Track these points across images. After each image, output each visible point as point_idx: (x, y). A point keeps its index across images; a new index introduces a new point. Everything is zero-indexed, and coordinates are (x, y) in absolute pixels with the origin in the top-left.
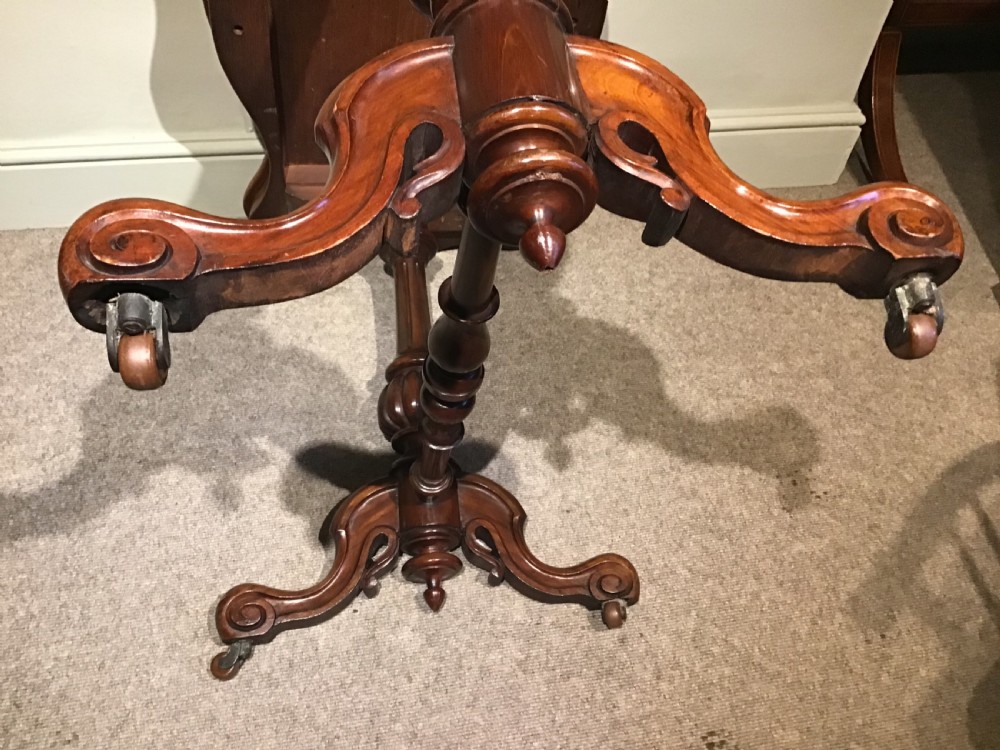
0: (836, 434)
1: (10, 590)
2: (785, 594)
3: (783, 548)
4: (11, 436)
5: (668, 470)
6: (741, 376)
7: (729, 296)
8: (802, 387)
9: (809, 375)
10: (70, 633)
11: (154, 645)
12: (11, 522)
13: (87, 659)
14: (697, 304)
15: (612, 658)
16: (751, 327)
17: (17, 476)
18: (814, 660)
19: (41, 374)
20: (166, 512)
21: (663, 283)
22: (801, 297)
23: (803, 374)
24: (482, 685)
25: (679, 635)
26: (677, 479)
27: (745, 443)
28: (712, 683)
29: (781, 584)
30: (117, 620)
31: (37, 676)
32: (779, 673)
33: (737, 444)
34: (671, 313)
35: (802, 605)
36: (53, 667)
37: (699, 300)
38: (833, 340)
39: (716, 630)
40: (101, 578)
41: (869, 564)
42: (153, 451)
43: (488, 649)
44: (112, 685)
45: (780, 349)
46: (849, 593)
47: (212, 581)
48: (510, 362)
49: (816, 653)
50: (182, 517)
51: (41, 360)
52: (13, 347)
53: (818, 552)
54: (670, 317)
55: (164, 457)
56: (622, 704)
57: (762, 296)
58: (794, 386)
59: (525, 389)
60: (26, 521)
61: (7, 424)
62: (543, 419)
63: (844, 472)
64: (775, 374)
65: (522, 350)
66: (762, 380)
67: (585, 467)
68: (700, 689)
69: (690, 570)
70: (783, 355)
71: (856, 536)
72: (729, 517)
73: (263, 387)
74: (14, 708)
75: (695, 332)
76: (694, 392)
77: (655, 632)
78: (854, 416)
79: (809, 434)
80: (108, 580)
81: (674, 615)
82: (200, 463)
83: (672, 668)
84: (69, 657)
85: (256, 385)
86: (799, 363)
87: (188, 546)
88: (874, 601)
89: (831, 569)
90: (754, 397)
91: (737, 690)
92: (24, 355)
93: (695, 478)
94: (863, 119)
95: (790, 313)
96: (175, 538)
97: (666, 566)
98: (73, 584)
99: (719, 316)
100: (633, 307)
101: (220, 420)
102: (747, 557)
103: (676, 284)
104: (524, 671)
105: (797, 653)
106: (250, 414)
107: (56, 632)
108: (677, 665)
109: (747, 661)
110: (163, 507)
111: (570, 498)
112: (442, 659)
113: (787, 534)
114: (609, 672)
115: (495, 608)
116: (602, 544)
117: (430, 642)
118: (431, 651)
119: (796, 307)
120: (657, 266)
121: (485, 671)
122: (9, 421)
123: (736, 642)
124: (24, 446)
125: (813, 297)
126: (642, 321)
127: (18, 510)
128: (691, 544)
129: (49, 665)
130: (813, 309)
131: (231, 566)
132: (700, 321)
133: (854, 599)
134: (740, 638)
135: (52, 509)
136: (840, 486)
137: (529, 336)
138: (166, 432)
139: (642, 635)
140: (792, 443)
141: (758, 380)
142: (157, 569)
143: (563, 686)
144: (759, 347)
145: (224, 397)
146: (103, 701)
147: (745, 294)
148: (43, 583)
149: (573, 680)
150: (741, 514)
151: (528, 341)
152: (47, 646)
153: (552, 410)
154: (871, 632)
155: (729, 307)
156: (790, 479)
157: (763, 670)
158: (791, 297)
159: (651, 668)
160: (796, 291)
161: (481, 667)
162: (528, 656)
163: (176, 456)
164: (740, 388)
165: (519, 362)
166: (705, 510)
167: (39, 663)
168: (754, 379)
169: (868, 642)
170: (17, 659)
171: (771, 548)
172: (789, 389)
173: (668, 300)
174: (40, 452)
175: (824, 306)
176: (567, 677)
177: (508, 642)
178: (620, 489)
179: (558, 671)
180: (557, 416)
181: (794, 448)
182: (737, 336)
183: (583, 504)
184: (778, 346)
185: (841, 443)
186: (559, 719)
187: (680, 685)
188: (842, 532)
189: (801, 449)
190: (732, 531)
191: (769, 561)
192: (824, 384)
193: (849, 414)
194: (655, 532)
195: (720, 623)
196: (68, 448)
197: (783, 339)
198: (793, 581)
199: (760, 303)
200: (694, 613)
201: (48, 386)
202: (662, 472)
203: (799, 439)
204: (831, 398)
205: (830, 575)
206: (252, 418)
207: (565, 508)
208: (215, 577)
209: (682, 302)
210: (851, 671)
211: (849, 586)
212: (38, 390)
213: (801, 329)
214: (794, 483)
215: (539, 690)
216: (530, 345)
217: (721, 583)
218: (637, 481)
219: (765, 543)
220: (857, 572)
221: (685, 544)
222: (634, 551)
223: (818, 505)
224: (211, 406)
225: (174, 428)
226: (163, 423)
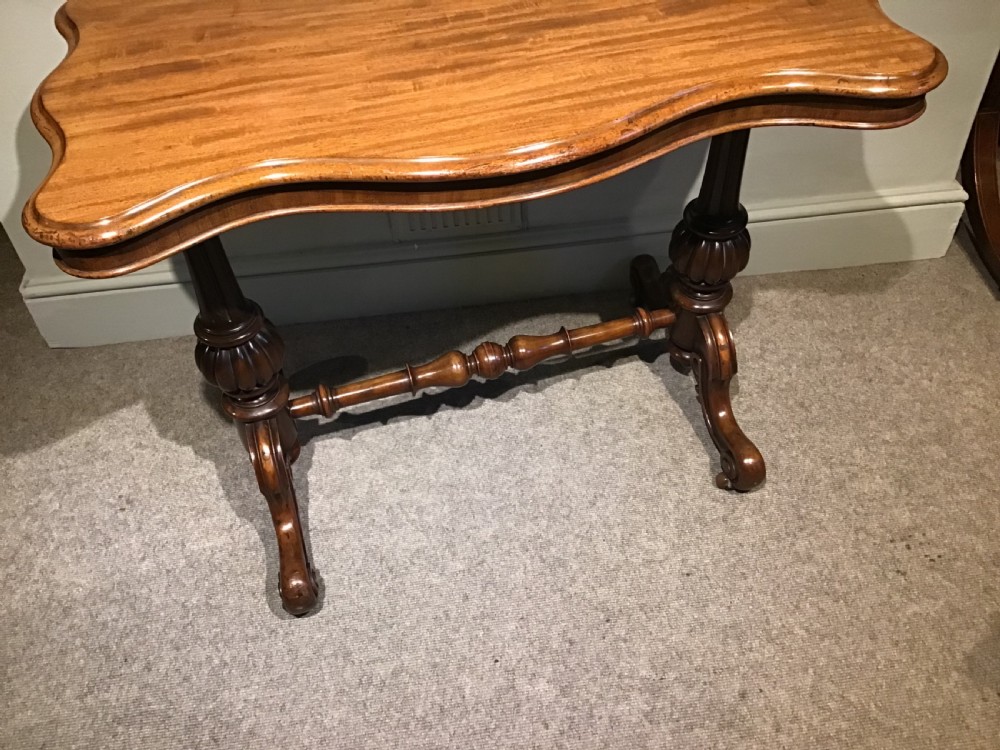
0: (950, 499)
1: (207, 641)
2: (900, 653)
3: (898, 609)
4: (205, 510)
5: (784, 536)
6: (853, 445)
7: (840, 369)
8: (915, 454)
9: (921, 442)
10: (257, 680)
11: (326, 691)
12: (207, 584)
13: (271, 701)
14: (808, 378)
15: (733, 712)
16: (863, 397)
17: (211, 544)
18: (930, 717)
19: (228, 457)
20: (334, 574)
21: (775, 358)
22: (912, 367)
23: (915, 441)
24: (612, 733)
25: (797, 691)
26: (793, 544)
27: (859, 509)
28: (830, 736)
29: (896, 644)
30: (294, 668)
31: (230, 715)
32: (895, 728)
33: (850, 510)
34: (783, 386)
35: (918, 664)
36: (243, 708)
37: (810, 374)
38: (945, 408)
39: (833, 687)
40: (281, 632)
41: (984, 625)
42: (321, 521)
43: (617, 701)
44: (293, 724)
45: (892, 418)
46: (964, 653)
47: (373, 634)
48: (629, 436)
49: (932, 709)
50: (347, 578)
51: (228, 444)
52: (204, 433)
53: (932, 614)
54: (782, 390)
55: (330, 526)
57: (873, 367)
58: (906, 453)
59: (644, 461)
60: (218, 582)
61: (201, 499)
62: (662, 488)
63: (958, 537)
64: (888, 442)
65: (641, 424)
66: (875, 449)
67: (703, 532)
68: (818, 741)
69: (807, 630)
70: (895, 424)
71: (970, 598)
72: (844, 580)
73: (411, 463)
74: (212, 743)
75: (807, 404)
76: (808, 461)
77: (774, 688)
78: (968, 482)
79: (923, 500)
80: (287, 634)
81: (792, 672)
82: (360, 530)
83: (791, 722)
84: (256, 700)
85: (405, 461)
86: (911, 431)
87: (352, 603)
88: (990, 661)
89: (946, 629)
90: (867, 466)
91: (854, 743)
92: (214, 441)
93: (811, 543)
94: (965, 196)
95: (902, 383)
96: (341, 597)
97: (783, 626)
98: (257, 637)
99: (831, 387)
101: (376, 493)
102: (863, 618)
103: (787, 359)
104: (651, 722)
105: (913, 709)
106: (400, 487)
107: (246, 678)
108: (796, 719)
109: (864, 716)
110: (330, 569)
111: (690, 562)
112: (575, 708)
113: (901, 597)
114: (731, 724)
115: (622, 664)
116: (722, 605)
117: (564, 692)
118: (565, 701)
119: (907, 377)
120: (768, 341)
121: (614, 721)
122: (202, 497)
123: (853, 698)
124: (215, 518)
125: (924, 367)
126: (755, 395)
127: (212, 572)
128: (808, 605)
129: (240, 706)
130: (923, 379)
131: (388, 621)
132: (811, 393)
133: (969, 658)
134: (856, 694)
135: (239, 572)
136: (954, 550)
137: (646, 412)
138: (332, 504)
139: (761, 691)
140: (906, 508)
141: (871, 448)
142: (327, 624)
143: (687, 736)
144: (871, 417)
145: (379, 473)
146: (285, 738)
147: (856, 366)
148: (233, 636)
149: (697, 730)
150: (856, 577)
151: (646, 416)
152: (237, 690)
153: (670, 480)
154: (987, 690)
155: (841, 379)
156: (904, 543)
157: (879, 724)
158: (903, 368)
159: (770, 721)
160: (907, 362)
161: (610, 717)
162: (654, 708)
163: (340, 524)
164: (853, 457)
165: (637, 435)
166: (820, 573)
167: (231, 704)
168: (867, 447)
169: (985, 700)
170: (214, 701)
171: (886, 609)
172: (901, 457)
173: (779, 374)
174: (228, 523)
175: (936, 375)
176: (690, 728)
177: (634, 694)
178: (737, 553)
179: (682, 722)
180: (676, 485)
181: (908, 513)
182: (849, 407)
183: (702, 568)
184: (889, 415)
185: (954, 509)
187: (798, 737)
188: (957, 594)
189: (915, 514)
190: (847, 593)
191: (884, 622)
192: (936, 451)
193: (962, 480)
194: (773, 594)
195: (837, 680)
197: (895, 408)
198: (907, 641)
199: (871, 375)
200: (811, 671)
201: (234, 466)
202: (778, 539)
203: (912, 505)
204: (944, 464)
205: (945, 635)
206: (403, 491)
207: (685, 571)
208: (376, 630)
209: (793, 376)
210: (968, 727)
211: (964, 646)
212: (226, 470)
213: (911, 398)
214: (908, 547)
215: (664, 739)
216: (648, 420)
217: (837, 643)
218: (753, 546)
219: (880, 605)
220: (972, 633)
221: (801, 606)
222: (752, 611)
223: (932, 568)
224: (368, 480)
225: (338, 500)
226: (328, 497)
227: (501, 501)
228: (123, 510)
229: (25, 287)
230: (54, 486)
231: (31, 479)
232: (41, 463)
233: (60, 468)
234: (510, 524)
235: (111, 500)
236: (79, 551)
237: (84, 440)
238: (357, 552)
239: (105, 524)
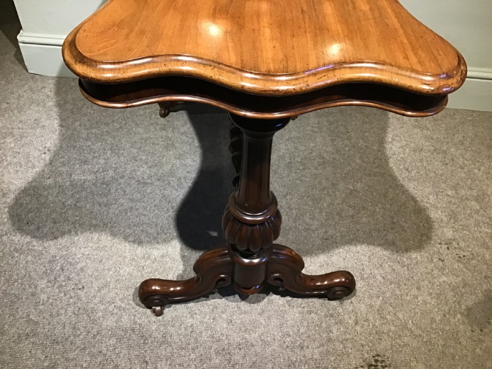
0: (476, 229)
1: (71, 222)
2: (432, 299)
3: (435, 278)
4: (86, 161)
5: (382, 230)
6: (430, 194)
7: (432, 156)
8: (462, 204)
9: (467, 199)
10: (91, 245)
11: (125, 257)
12: (78, 196)
13: (95, 257)
14: (414, 157)
16: (441, 172)
17: (85, 178)
18: (441, 333)
19: (104, 139)
20: (143, 203)
21: (398, 145)
22: (471, 163)
23: (464, 198)
24: (268, 307)
25: (371, 306)
26: (386, 235)
28: (384, 332)
29: (431, 294)
30: (112, 243)
31: (73, 259)
32: (420, 335)
33: (421, 225)
34: (399, 158)
35: (440, 306)
36: (81, 257)
37: (415, 155)
38: (484, 185)
39: (391, 308)
40: (109, 225)
41: (481, 294)
42: (143, 178)
44: (104, 270)
45: (454, 184)
46: (467, 306)
47: (156, 235)
48: (312, 168)
49: (443, 330)
50: (149, 207)
51: (105, 133)
52: (95, 126)
53: (454, 283)
54: (399, 160)
55: (147, 181)
56: (335, 331)
57: (449, 158)
58: (458, 203)
59: (317, 181)
60: (84, 196)
61: (85, 156)
62: (323, 196)
63: (476, 248)
64: (449, 195)
65: (319, 163)
66: (441, 197)
67: (339, 220)
68: (376, 333)
69: (383, 278)
70: (455, 187)
71: (476, 280)
73: (195, 160)
74: (61, 270)
75: (410, 169)
76: (404, 197)
77: (359, 303)
78: (488, 223)
79: (461, 227)
80: (112, 227)
81: (370, 297)
82: (161, 186)
83: (364, 321)
84: (88, 255)
85: (193, 158)
86: (463, 192)
87: (149, 219)
88: (480, 313)
89: (459, 293)
90: (435, 205)
91: (396, 338)
92: (98, 130)
93: (395, 236)
95: (463, 168)
96: (144, 215)
97: (371, 273)
98: (97, 225)
99: (425, 164)
100: (380, 153)
101: (174, 170)
102: (415, 278)
103: (405, 146)
104: (289, 305)
105: (431, 328)
106: (187, 170)
107: (86, 243)
108: (367, 320)
109: (404, 327)
110: (142, 201)
111: (328, 234)
113: (439, 271)
114: (332, 316)
116: (340, 257)
119: (467, 166)
120: (397, 136)
122: (86, 155)
123: (400, 316)
124: (90, 166)
125: (477, 163)
127: (82, 191)
128: (387, 266)
129: (79, 256)
130: (475, 168)
131: (166, 231)
132: (414, 165)
133: (469, 309)
134: (403, 314)
135: (95, 193)
136: (473, 254)
137: (323, 158)
138: (150, 171)
140: (451, 229)
141: (439, 197)
142: (134, 226)
143: (307, 316)
144: (443, 182)
145: (178, 161)
146: (98, 276)
147: (441, 156)
148: (84, 222)
149: (313, 315)
150: (416, 258)
151: (323, 160)
152: (80, 248)
153: (328, 192)
154: (475, 327)
155: (431, 161)
156: (446, 246)
157: (412, 332)
158: (465, 162)
159: (353, 318)
160: (468, 159)
163: (152, 181)
164: (428, 199)
165: (316, 169)
167: (75, 254)
168: (437, 196)
169: (472, 331)
170: (67, 251)
171: (429, 276)
172: (455, 204)
173: (399, 153)
174: (96, 169)
175: (482, 168)
176: (310, 313)
178: (355, 234)
179: (306, 309)
180: (330, 195)
181: (452, 232)
182: (432, 175)
183: (334, 237)
184: (453, 183)
185: (478, 234)
186: (302, 330)
187: (366, 329)
188: (469, 276)
189: (455, 233)
190: (410, 264)
191: (426, 282)
192: (475, 205)
193: (485, 222)
194: (369, 257)
195: (394, 305)
196: (108, 170)
197: (457, 180)
198: (437, 294)
199: (448, 161)
200: (381, 298)
201: (105, 144)
202: (379, 231)
203: (456, 228)
204: (477, 212)
205: (458, 295)
206: (188, 172)
207: (325, 237)
208: (158, 234)
209: (406, 155)
210: (460, 343)
211: (467, 302)
212: (101, 145)
213: (467, 177)
214: (448, 248)
215: (294, 315)
216: (324, 162)
217: (398, 287)
218: (364, 232)
219: (426, 273)
220: (473, 297)
221: (383, 266)
222: (356, 263)
223: (458, 261)
224: (172, 164)
225: (154, 170)
226: (150, 167)
228: (45, 153)
229: (20, 36)
230: (14, 136)
231: (4, 131)
232: (10, 124)
233: (19, 128)
235: (40, 148)
236: (18, 168)
237: (34, 118)
238: (157, 196)
239: (34, 158)
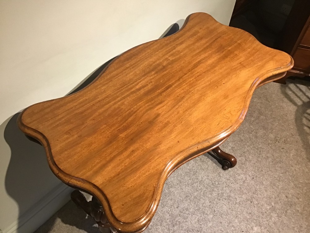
2: (298, 166)
3: (290, 157)
9: (259, 117)
15: (289, 202)
23: (257, 117)
25: (293, 188)
26: (262, 156)
27: (264, 140)
28: (306, 192)
29: (296, 164)
33: (263, 141)
35: (303, 166)
41: (303, 149)
43: (271, 218)
46: (306, 158)
53: (295, 153)
56: (299, 209)
58: (259, 121)
63: (283, 134)
64: (254, 121)
68: (305, 195)
69: (282, 173)
72: (277, 158)
77: (289, 190)
81: (289, 185)
83: (298, 195)
89: (299, 155)
93: (265, 154)
97: (278, 176)
102: (287, 163)
104: (280, 217)
109: (306, 184)
111: (250, 175)
112: (266, 227)
113: (287, 154)
114: (291, 205)
115: (263, 209)
116: (265, 180)
117: (261, 226)
118: (263, 228)
121: (275, 223)
123: (301, 182)
128: (277, 168)
134: (301, 180)
136: (285, 137)
139: (288, 193)
140: (270, 134)
143: (288, 214)
150: (278, 155)
156: (277, 142)
159: (295, 198)
161: (273, 223)
162: (277, 214)
164: (252, 128)
166: (272, 159)
168: (252, 125)
176: (286, 212)
177: (272, 214)
178: (256, 166)
183: (254, 175)
186: (294, 221)
187: (302, 197)
188: (294, 146)
189: (273, 134)
190: (280, 160)
191: (291, 161)
192: (263, 117)
194: (270, 170)
195: (296, 180)
198: (297, 162)
200: (291, 182)
202: (259, 157)
203: (271, 132)
207: (252, 178)
211: (304, 156)
214: (279, 142)
215: (286, 219)
217: (289, 172)
218: (257, 162)
219: (287, 158)
220: (303, 153)
222: (271, 177)
223: (286, 144)
227: (201, 191)
234: (210, 196)
